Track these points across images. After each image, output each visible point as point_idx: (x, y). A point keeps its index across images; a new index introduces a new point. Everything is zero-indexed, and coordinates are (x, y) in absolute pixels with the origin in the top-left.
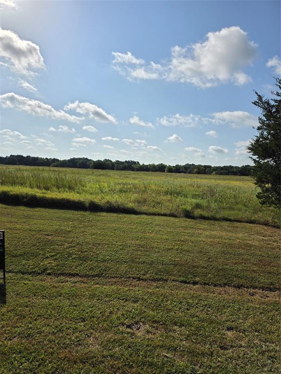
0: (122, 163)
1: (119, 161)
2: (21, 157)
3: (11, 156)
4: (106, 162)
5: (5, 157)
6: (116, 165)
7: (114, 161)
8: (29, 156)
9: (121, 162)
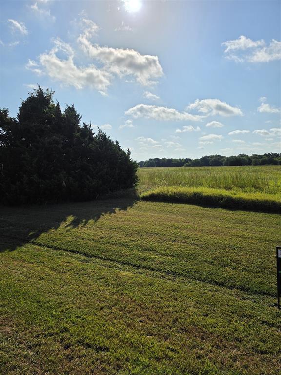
0: (261, 157)
1: (256, 155)
2: (158, 159)
3: (150, 159)
4: (242, 158)
5: (145, 161)
6: (253, 160)
7: (250, 155)
8: (165, 158)
9: (259, 156)
